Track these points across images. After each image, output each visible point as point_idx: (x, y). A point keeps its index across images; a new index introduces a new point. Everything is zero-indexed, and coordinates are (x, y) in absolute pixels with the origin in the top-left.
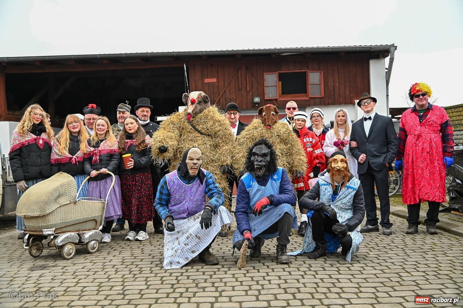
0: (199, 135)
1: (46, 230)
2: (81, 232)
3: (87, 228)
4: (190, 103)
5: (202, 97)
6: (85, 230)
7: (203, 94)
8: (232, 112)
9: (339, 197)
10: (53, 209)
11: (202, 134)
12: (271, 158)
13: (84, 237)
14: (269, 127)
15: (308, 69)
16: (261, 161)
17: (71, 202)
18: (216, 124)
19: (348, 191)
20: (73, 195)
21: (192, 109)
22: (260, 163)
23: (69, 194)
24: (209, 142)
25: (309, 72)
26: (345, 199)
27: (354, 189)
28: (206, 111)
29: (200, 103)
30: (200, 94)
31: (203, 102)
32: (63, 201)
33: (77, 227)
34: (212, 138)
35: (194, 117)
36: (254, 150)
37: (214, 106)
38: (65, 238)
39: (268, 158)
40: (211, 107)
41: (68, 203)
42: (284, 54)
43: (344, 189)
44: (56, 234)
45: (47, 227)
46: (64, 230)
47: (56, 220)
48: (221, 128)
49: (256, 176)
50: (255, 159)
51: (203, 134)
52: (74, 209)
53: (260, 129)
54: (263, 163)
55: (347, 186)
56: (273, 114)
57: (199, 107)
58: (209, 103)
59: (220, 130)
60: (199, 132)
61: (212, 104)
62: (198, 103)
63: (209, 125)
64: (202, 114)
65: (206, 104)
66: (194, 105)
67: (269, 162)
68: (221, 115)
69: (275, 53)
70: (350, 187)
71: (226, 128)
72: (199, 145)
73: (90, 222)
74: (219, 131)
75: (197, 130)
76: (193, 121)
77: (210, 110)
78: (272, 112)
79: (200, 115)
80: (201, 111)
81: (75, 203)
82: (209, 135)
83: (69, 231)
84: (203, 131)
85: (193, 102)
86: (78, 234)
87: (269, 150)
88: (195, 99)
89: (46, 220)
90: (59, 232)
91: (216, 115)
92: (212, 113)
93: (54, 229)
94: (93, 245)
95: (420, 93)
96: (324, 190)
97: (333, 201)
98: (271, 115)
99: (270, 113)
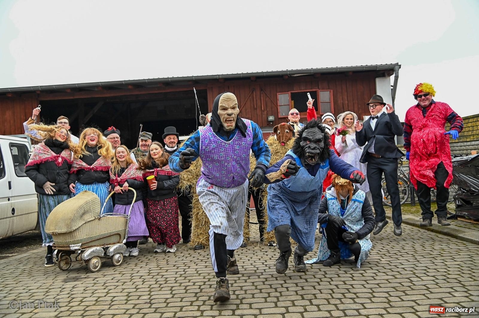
1: (73, 245)
2: (106, 246)
3: (112, 242)
6: (110, 244)
9: (348, 211)
10: (79, 226)
13: (109, 250)
14: (284, 144)
15: (318, 88)
17: (95, 218)
19: (356, 204)
20: (97, 211)
23: (94, 211)
25: (319, 91)
26: (354, 213)
27: (360, 202)
32: (88, 217)
33: (102, 242)
38: (91, 252)
41: (93, 219)
42: (295, 75)
44: (82, 249)
45: (75, 243)
46: (90, 244)
47: (82, 235)
52: (98, 224)
53: (275, 145)
55: (353, 200)
56: (287, 132)
69: (287, 75)
70: (356, 200)
73: (114, 236)
78: (286, 130)
81: (99, 219)
83: (95, 246)
86: (103, 248)
89: (73, 236)
90: (85, 246)
93: (81, 244)
94: (118, 259)
95: (422, 94)
96: (332, 204)
97: (342, 215)
98: (285, 133)
99: (284, 131)
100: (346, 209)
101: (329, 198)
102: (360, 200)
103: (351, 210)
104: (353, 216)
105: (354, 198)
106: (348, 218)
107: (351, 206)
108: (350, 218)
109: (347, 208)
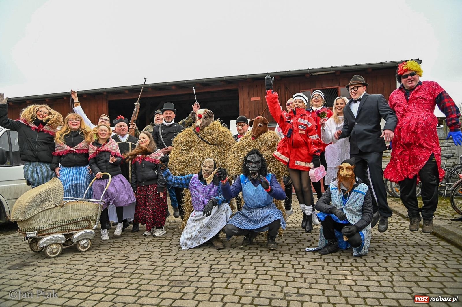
0: (207, 145)
1: (29, 233)
2: (70, 232)
3: (78, 228)
4: (197, 118)
5: (207, 113)
6: (76, 230)
7: (207, 110)
8: (240, 124)
9: (350, 201)
11: (209, 144)
12: (262, 164)
13: (73, 237)
14: (254, 138)
15: (339, 85)
16: (255, 167)
18: (221, 135)
19: (358, 195)
21: (200, 123)
22: (254, 169)
24: (217, 150)
25: (340, 88)
26: (355, 203)
27: (363, 193)
28: (211, 125)
29: (206, 117)
30: (205, 111)
31: (208, 117)
33: (65, 228)
34: (218, 146)
35: (201, 130)
36: (248, 159)
37: (218, 120)
38: (47, 240)
39: (260, 165)
40: (215, 121)
42: (316, 74)
43: (353, 193)
45: (31, 230)
48: (225, 138)
49: (251, 178)
50: (250, 165)
51: (211, 144)
53: (249, 138)
54: (256, 169)
55: (356, 191)
56: (260, 126)
57: (205, 121)
58: (213, 118)
59: (225, 139)
60: (207, 142)
61: (216, 118)
62: (204, 118)
63: (215, 136)
64: (209, 127)
65: (211, 119)
66: (201, 120)
67: (261, 167)
68: (224, 127)
69: (308, 73)
70: (359, 191)
71: (229, 138)
72: (208, 153)
73: (82, 222)
74: (223, 141)
75: (205, 141)
76: (201, 133)
77: (215, 124)
78: (259, 124)
79: (207, 128)
80: (207, 125)
81: (62, 206)
82: (215, 145)
84: (210, 142)
85: (200, 117)
86: (64, 235)
87: (261, 158)
88: (202, 114)
91: (220, 128)
92: (216, 126)
94: (84, 245)
95: (408, 73)
96: (335, 193)
97: (344, 204)
98: (257, 127)
99: (257, 125)
100: (348, 199)
101: (333, 187)
102: (363, 191)
103: (353, 200)
104: (354, 206)
105: (356, 190)
106: (349, 207)
107: (353, 196)
108: (351, 207)
109: (350, 198)
